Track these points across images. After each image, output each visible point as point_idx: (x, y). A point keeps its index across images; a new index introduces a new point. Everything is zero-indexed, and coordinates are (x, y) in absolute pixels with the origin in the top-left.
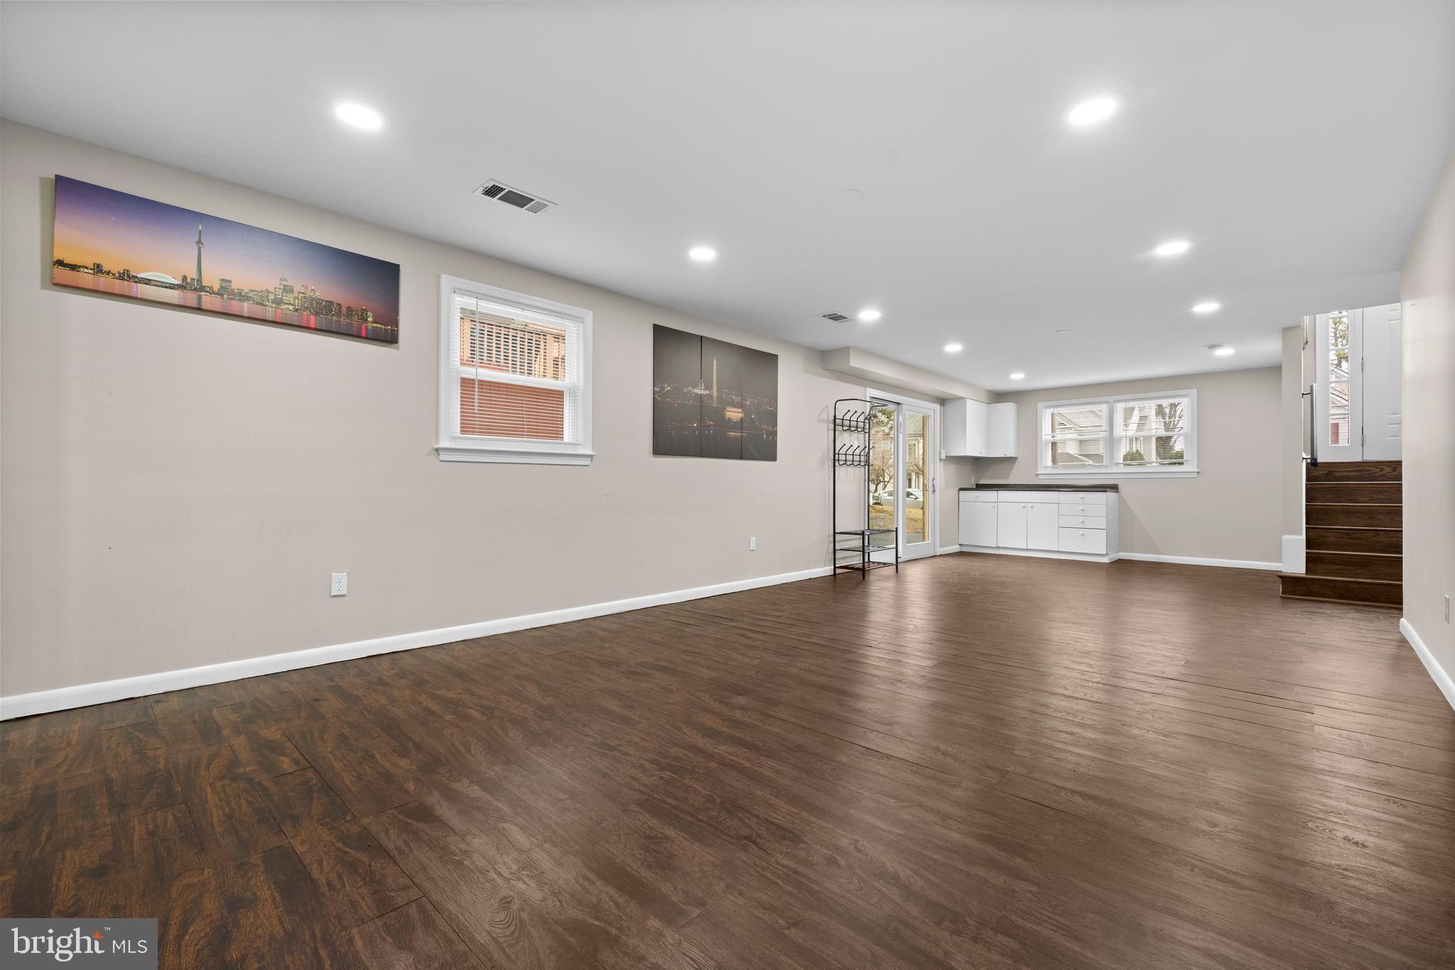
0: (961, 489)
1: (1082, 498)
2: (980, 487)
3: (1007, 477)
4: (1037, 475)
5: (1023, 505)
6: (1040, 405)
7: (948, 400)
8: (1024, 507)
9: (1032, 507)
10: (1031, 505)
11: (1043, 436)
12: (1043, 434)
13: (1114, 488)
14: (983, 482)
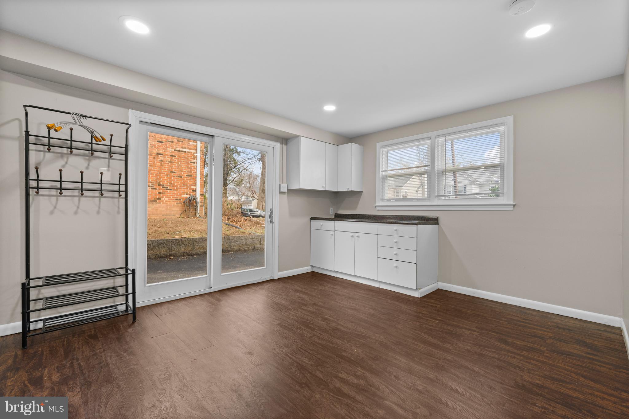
0: (312, 219)
1: (396, 230)
2: (339, 217)
3: (355, 208)
4: (376, 206)
5: (352, 234)
6: (378, 145)
7: (289, 139)
8: (352, 236)
9: (358, 237)
10: (357, 235)
11: (381, 172)
12: (381, 170)
13: (434, 221)
14: (341, 212)
